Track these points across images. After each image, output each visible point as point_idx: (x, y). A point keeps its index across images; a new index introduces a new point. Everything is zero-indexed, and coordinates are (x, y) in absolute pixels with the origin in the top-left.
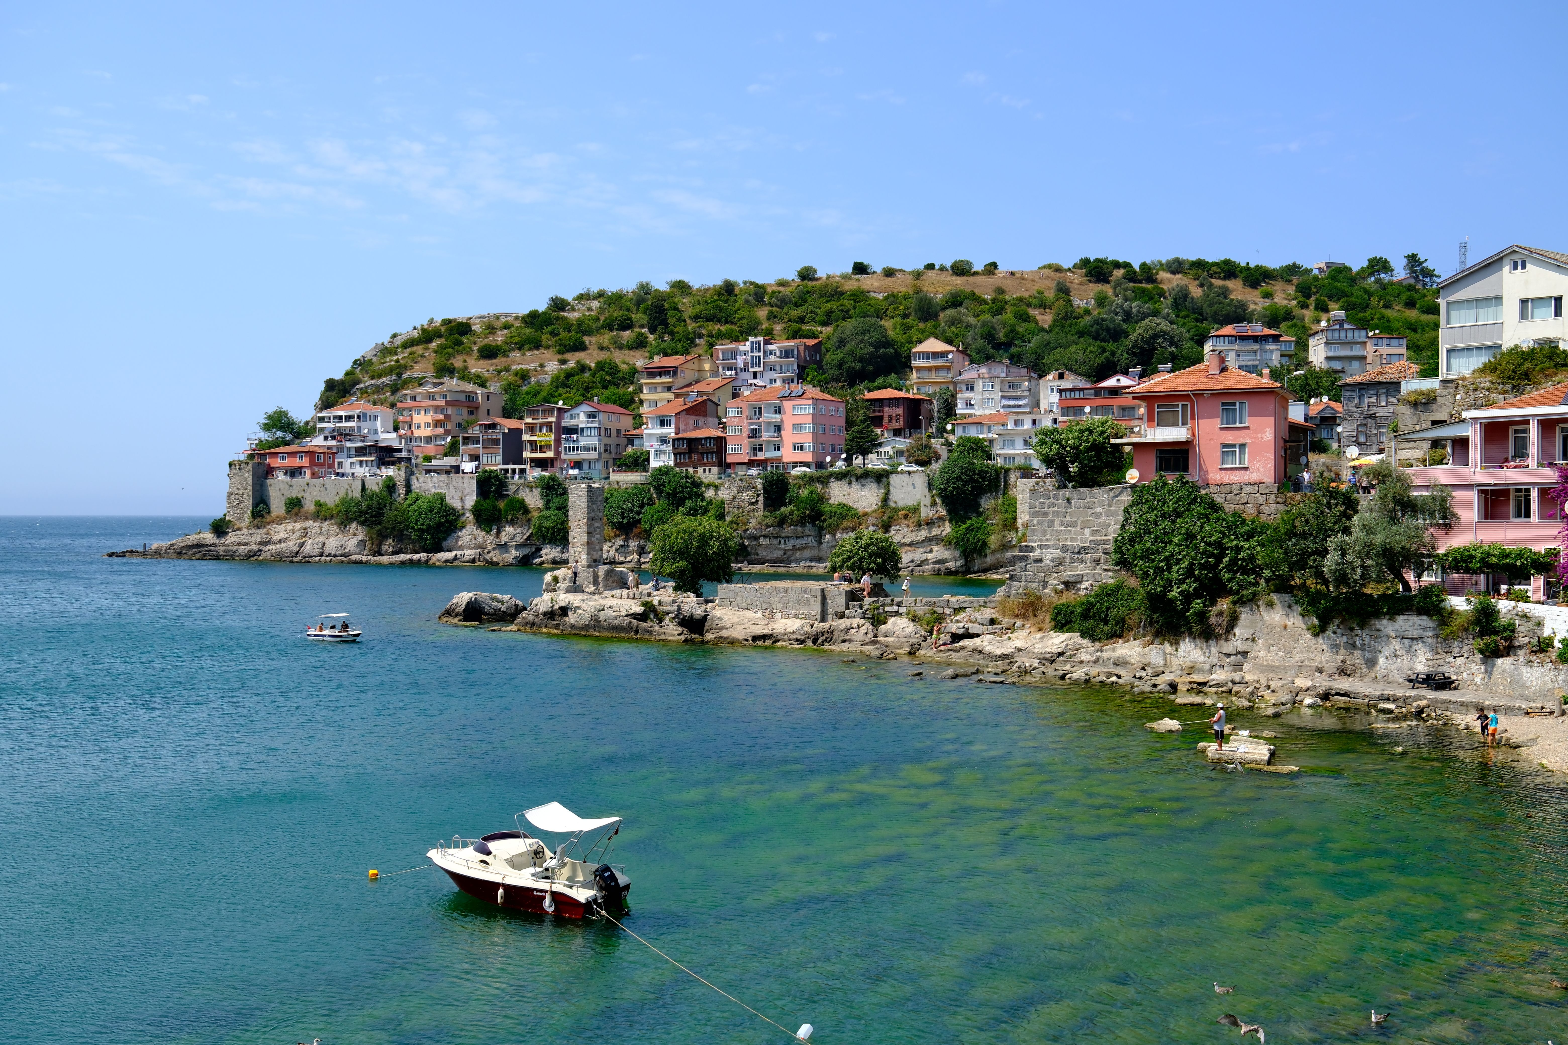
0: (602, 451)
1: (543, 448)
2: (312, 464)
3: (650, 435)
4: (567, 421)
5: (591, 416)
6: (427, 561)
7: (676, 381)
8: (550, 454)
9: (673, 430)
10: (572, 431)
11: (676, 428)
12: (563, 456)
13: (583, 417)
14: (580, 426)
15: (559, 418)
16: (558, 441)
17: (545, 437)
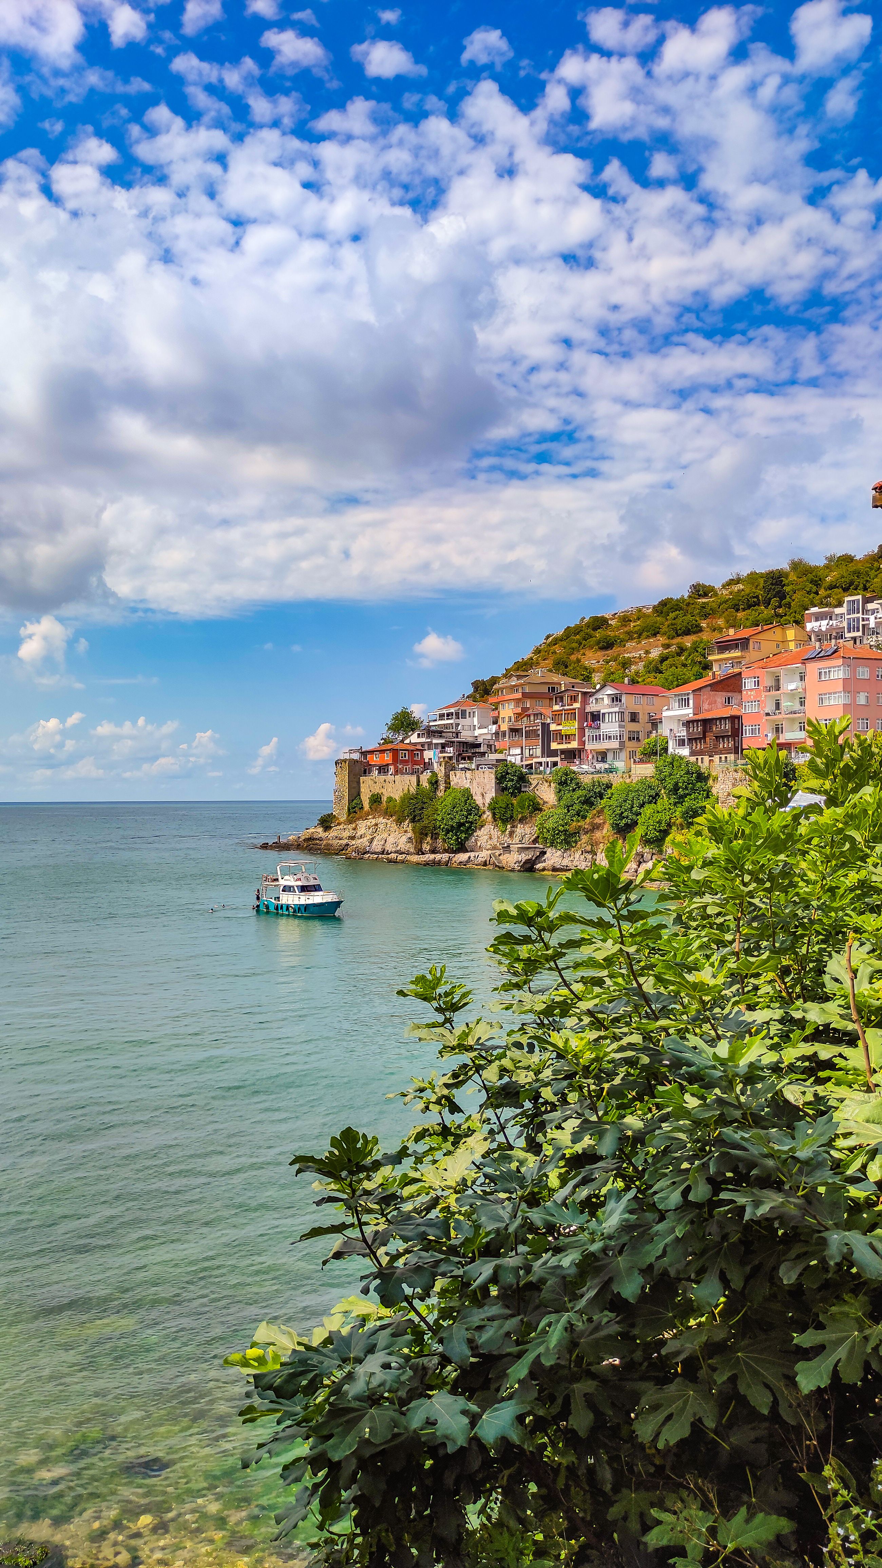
0: (625, 738)
1: (568, 738)
2: (395, 759)
3: (671, 717)
4: (592, 707)
5: (616, 699)
6: (447, 864)
7: (747, 655)
8: (574, 745)
9: (691, 711)
10: (596, 717)
11: (695, 708)
12: (588, 747)
13: (606, 701)
14: (602, 711)
15: (585, 703)
16: (582, 730)
17: (570, 727)
